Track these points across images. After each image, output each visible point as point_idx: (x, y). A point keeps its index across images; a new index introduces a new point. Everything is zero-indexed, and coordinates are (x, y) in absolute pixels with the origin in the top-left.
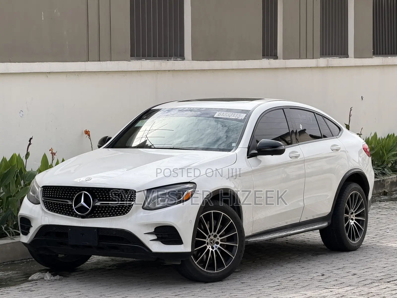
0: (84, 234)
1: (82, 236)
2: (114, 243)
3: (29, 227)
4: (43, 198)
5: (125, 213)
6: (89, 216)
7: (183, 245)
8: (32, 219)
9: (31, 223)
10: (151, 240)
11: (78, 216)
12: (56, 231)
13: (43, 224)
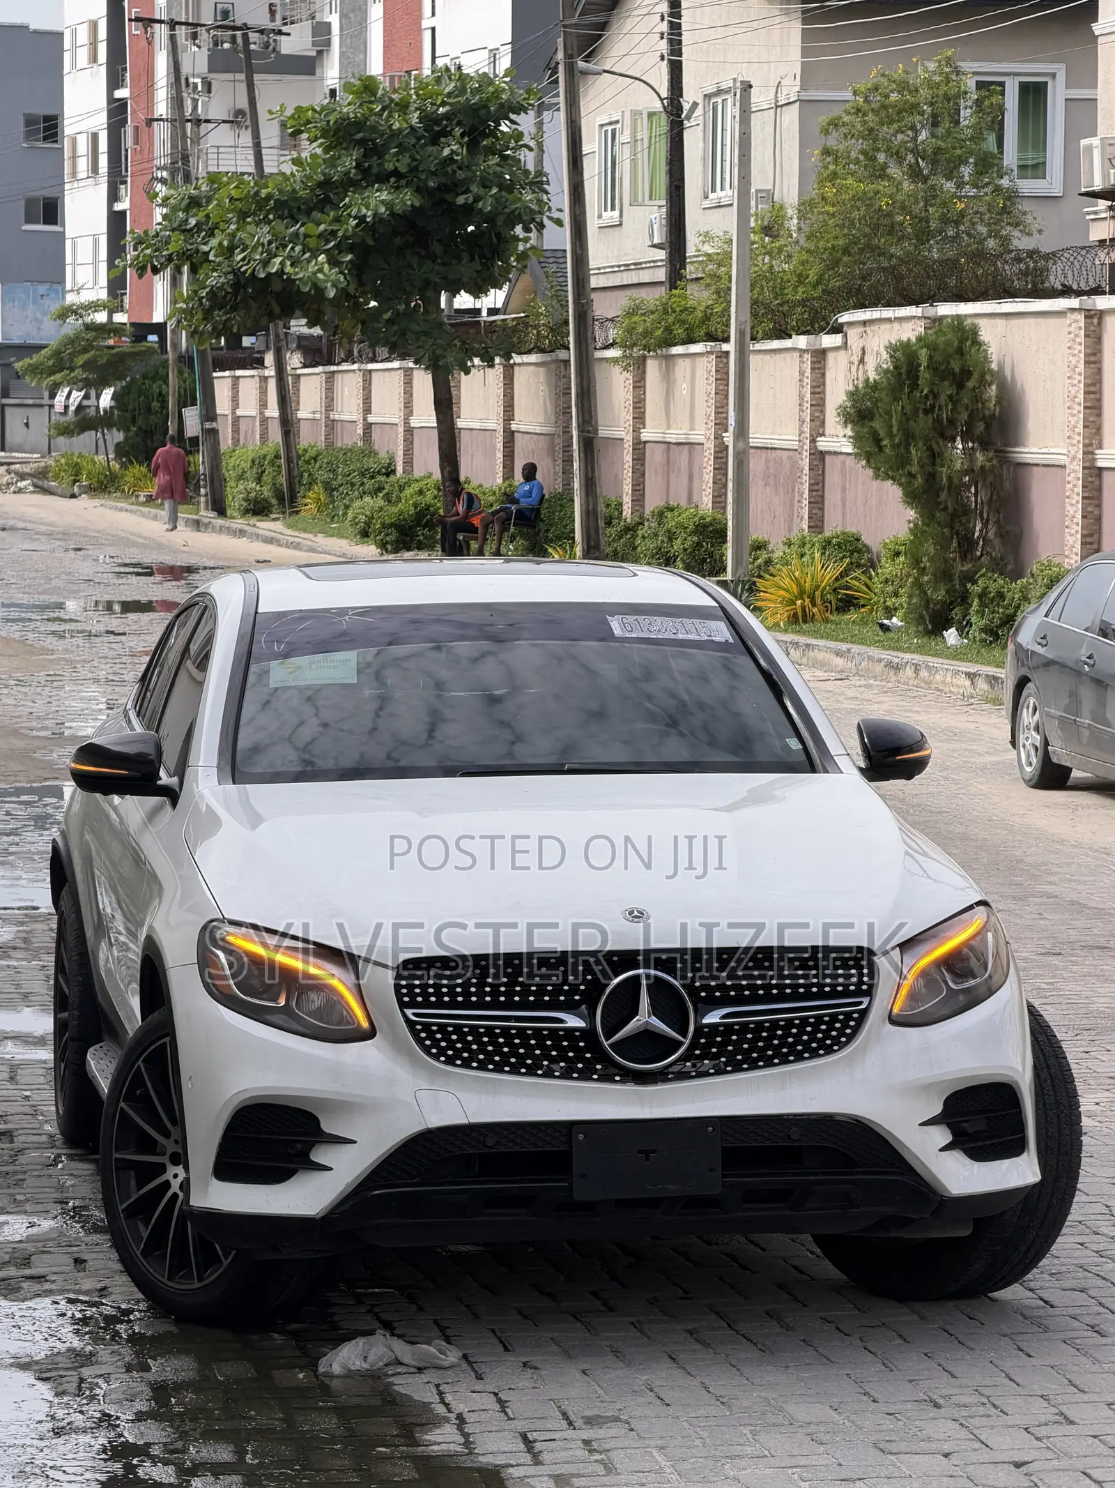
0: (654, 1151)
1: (647, 1159)
3: (311, 1146)
4: (409, 1012)
5: (836, 1048)
6: (672, 1073)
7: (1025, 1155)
8: (340, 1106)
9: (328, 1127)
10: (942, 1150)
11: (617, 1078)
12: (502, 1149)
13: (430, 1126)
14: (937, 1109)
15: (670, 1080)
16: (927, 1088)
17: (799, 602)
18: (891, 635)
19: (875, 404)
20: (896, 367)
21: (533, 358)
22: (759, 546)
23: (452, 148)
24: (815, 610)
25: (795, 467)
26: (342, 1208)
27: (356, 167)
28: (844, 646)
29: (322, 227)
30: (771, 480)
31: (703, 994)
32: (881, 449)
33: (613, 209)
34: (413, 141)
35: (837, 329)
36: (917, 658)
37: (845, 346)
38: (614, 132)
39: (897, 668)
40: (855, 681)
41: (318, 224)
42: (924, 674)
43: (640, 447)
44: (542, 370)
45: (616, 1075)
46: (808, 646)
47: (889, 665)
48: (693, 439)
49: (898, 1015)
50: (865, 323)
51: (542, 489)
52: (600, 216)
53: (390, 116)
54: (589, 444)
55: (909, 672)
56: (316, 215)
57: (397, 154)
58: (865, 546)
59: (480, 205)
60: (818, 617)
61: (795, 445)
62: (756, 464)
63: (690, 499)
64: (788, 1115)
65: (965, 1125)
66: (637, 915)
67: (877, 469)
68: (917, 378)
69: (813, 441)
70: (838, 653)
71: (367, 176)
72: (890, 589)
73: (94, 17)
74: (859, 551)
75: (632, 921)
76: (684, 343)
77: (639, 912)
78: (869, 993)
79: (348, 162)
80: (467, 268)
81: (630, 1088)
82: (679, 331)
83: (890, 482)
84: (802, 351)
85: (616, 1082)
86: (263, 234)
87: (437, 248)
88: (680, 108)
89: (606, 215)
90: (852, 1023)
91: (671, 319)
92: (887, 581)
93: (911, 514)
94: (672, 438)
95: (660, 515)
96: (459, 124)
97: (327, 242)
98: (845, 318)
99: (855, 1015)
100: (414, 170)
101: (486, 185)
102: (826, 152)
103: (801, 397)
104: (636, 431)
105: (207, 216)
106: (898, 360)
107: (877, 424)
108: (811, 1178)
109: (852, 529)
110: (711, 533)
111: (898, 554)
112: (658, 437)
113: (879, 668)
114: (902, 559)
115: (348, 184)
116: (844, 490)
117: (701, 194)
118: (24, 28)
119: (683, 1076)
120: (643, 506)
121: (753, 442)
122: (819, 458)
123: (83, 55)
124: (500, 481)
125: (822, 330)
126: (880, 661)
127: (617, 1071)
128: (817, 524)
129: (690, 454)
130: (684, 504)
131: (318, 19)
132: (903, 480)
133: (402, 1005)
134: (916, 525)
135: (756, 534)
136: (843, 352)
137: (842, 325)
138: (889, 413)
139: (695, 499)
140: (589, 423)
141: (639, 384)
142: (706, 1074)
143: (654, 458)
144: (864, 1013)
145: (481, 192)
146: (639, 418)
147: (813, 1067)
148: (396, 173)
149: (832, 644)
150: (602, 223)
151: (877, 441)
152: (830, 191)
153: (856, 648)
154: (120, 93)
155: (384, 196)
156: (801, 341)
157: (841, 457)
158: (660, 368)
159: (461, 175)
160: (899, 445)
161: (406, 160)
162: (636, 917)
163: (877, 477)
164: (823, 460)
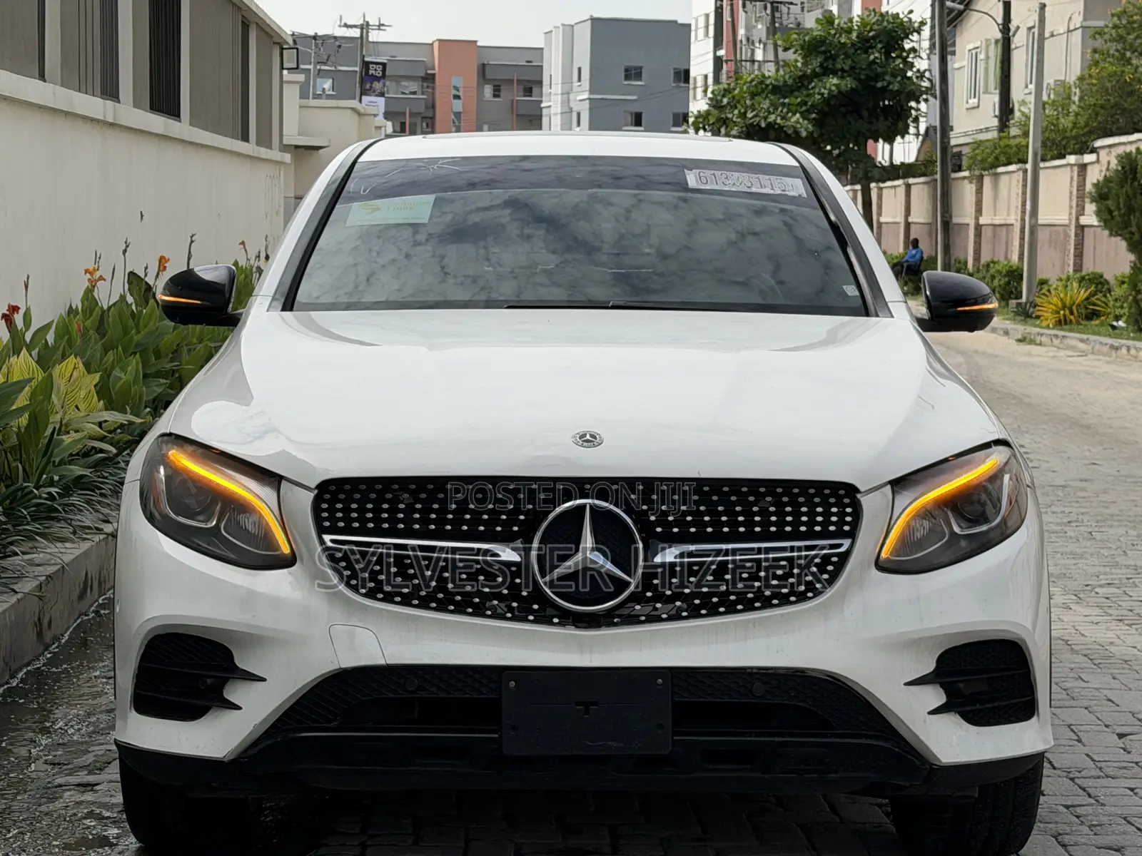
0: (595, 703)
1: (587, 712)
2: (743, 734)
3: (222, 683)
4: (327, 538)
5: (810, 595)
6: (619, 616)
7: (1034, 719)
8: (253, 640)
9: (242, 662)
10: (933, 712)
11: (556, 620)
12: (425, 695)
13: (343, 666)
14: (929, 666)
15: (616, 625)
16: (915, 644)
17: (1062, 312)
18: (1117, 331)
19: (1109, 191)
20: (1123, 168)
21: (922, 179)
22: (1043, 283)
23: (875, 55)
24: (1072, 317)
25: (1067, 235)
26: (250, 752)
27: (819, 66)
28: (1085, 337)
29: (799, 100)
30: (1053, 245)
31: (659, 530)
32: (1113, 218)
33: (975, 97)
34: (853, 51)
35: (1093, 151)
36: (1130, 343)
37: (1098, 161)
38: (976, 53)
39: (1117, 349)
40: (1090, 356)
41: (796, 98)
42: (1133, 352)
43: (978, 228)
44: (926, 186)
45: (555, 616)
46: (1064, 337)
47: (1112, 347)
48: (1008, 222)
49: (888, 560)
50: (1110, 146)
51: (922, 253)
52: (967, 102)
53: (840, 36)
54: (947, 224)
55: (1124, 350)
56: (796, 93)
57: (843, 59)
58: (1106, 280)
59: (891, 87)
60: (1074, 321)
61: (1066, 222)
62: (1042, 235)
63: (1006, 258)
64: (752, 668)
65: (961, 685)
66: (589, 440)
67: (1111, 230)
68: (1136, 173)
69: (1077, 219)
70: (1082, 341)
71: (826, 71)
72: (1118, 304)
73: (707, 12)
74: (1101, 283)
75: (582, 446)
76: (1005, 165)
77: (592, 436)
78: (852, 535)
79: (816, 63)
80: (882, 125)
81: (570, 631)
82: (1003, 159)
83: (1119, 238)
84: (1072, 165)
85: (555, 624)
86: (766, 104)
87: (865, 114)
88: (1009, 30)
89: (970, 101)
90: (830, 568)
91: (997, 152)
92: (1116, 300)
93: (1132, 257)
94: (997, 222)
95: (988, 266)
96: (880, 42)
97: (801, 107)
98: (1098, 143)
99: (834, 559)
100: (852, 68)
101: (894, 75)
102: (1095, 51)
103: (1071, 193)
104: (977, 218)
105: (734, 97)
106: (1123, 162)
107: (1110, 202)
108: (777, 739)
109: (1098, 270)
110: (1014, 275)
111: (1123, 283)
112: (989, 222)
113: (1106, 349)
114: (1125, 286)
115: (815, 75)
116: (1095, 248)
117: (1024, 86)
118: (675, 22)
119: (632, 620)
120: (979, 262)
121: (1040, 222)
122: (1081, 228)
123: (701, 32)
124: (901, 250)
125: (1085, 153)
126: (1107, 344)
127: (555, 613)
128: (1078, 267)
129: (1007, 231)
130: (1002, 259)
131: (826, 8)
132: (1127, 236)
133: (321, 531)
134: (1135, 264)
135: (1041, 275)
136: (1096, 165)
137: (1097, 148)
138: (1118, 195)
139: (1009, 257)
140: (947, 212)
141: (979, 191)
142: (658, 619)
143: (987, 233)
144: (845, 557)
145: (892, 79)
146: (979, 211)
147: (782, 615)
148: (843, 70)
149: (1078, 335)
150: (968, 106)
151: (1110, 212)
152: (1094, 71)
153: (1092, 338)
154: (721, 53)
155: (835, 81)
156: (1072, 159)
157: (1093, 229)
158: (991, 182)
159: (879, 70)
160: (1124, 215)
161: (849, 62)
162: (588, 441)
163: (1111, 235)
164: (1083, 231)
